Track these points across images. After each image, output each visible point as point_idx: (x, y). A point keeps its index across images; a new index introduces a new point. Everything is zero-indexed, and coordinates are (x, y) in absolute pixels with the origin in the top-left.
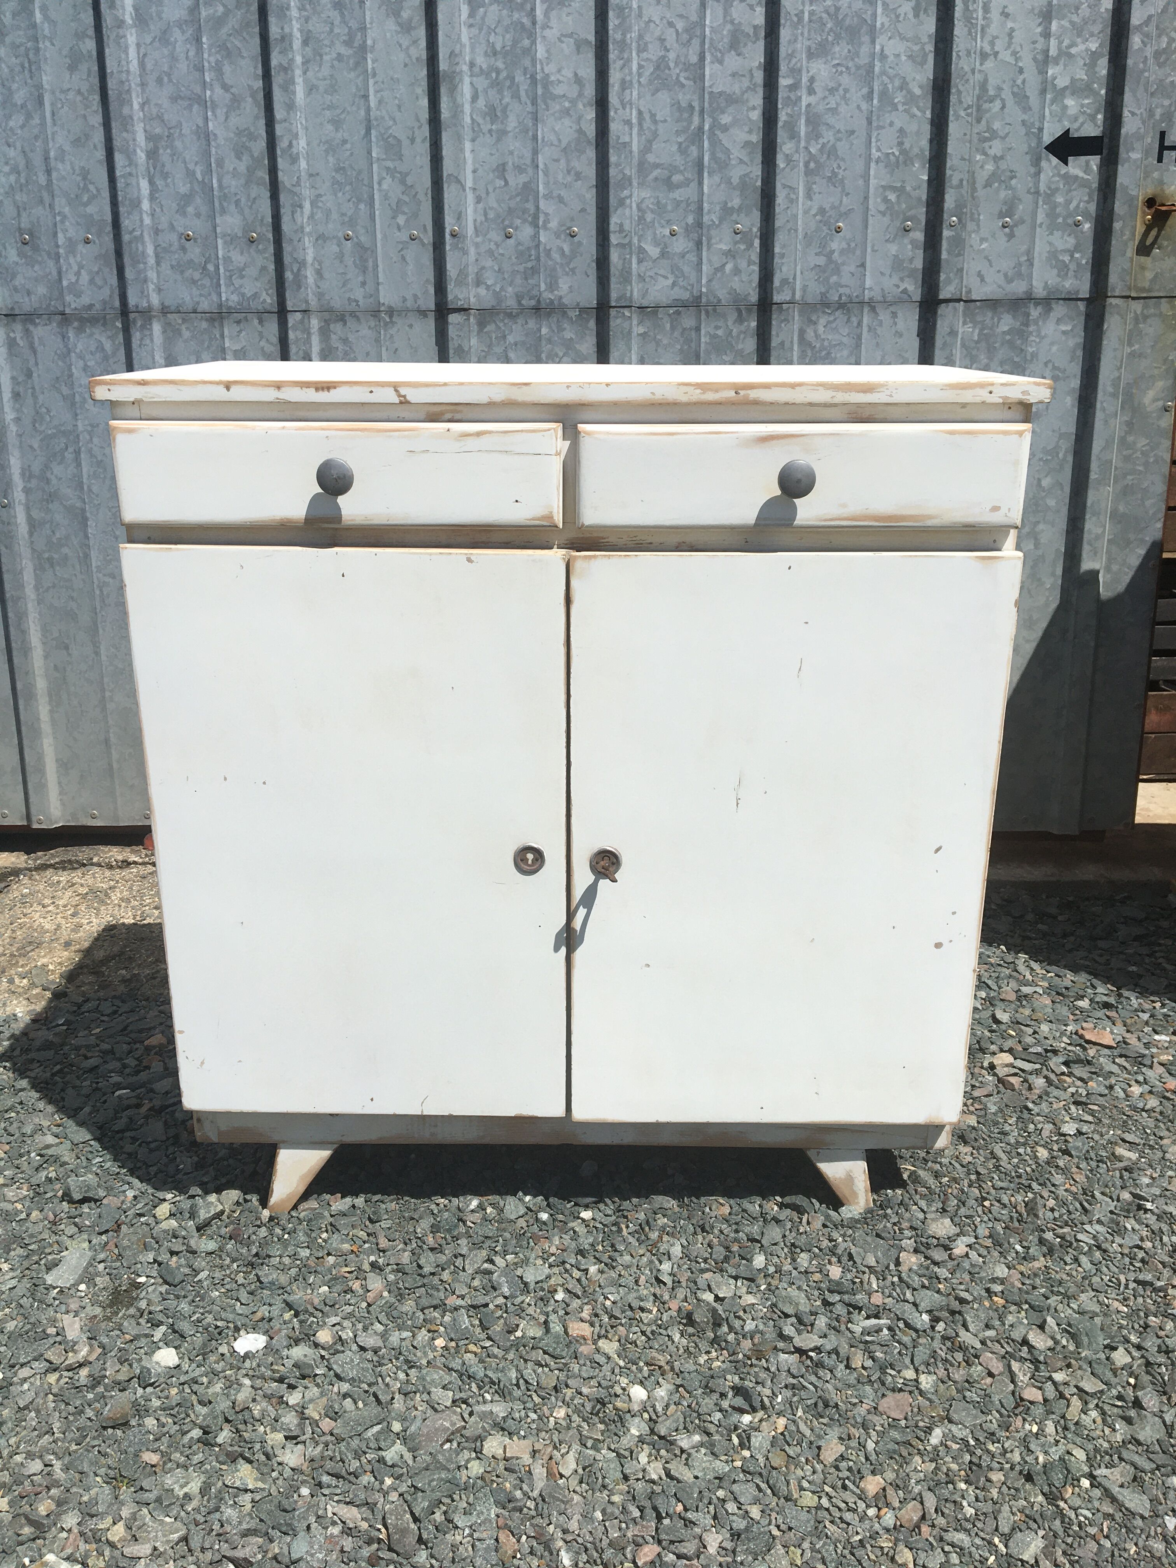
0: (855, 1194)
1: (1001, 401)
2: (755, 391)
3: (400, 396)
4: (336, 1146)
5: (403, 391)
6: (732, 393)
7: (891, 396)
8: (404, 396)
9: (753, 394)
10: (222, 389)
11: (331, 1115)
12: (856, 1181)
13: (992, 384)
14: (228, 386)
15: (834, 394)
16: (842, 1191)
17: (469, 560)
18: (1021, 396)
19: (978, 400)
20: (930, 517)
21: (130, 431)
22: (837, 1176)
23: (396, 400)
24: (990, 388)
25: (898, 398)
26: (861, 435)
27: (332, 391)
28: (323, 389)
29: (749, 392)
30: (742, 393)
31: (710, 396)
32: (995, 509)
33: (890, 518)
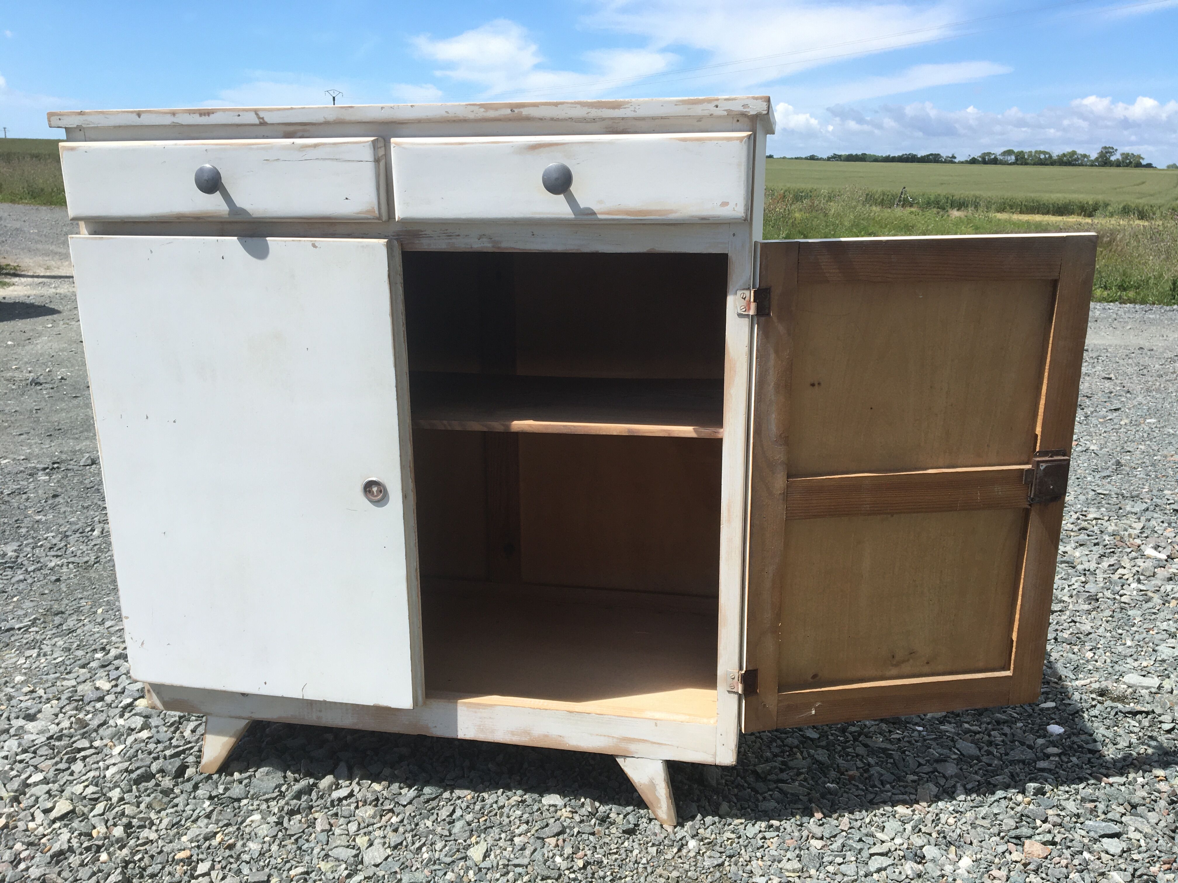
0: (658, 800)
1: (725, 113)
2: (526, 109)
3: (259, 118)
4: (247, 721)
5: (261, 115)
6: (509, 111)
7: (634, 111)
8: (263, 118)
9: (525, 112)
10: (135, 117)
11: (243, 694)
12: (657, 787)
13: (718, 100)
14: (139, 114)
15: (589, 110)
16: (646, 796)
17: (314, 246)
18: (742, 109)
19: (706, 113)
20: (671, 211)
21: (72, 149)
22: (642, 782)
23: (257, 121)
24: (716, 103)
25: (642, 112)
26: (611, 143)
27: (212, 116)
28: (205, 115)
29: (522, 110)
30: (516, 111)
31: (492, 114)
32: (725, 204)
33: (640, 212)
